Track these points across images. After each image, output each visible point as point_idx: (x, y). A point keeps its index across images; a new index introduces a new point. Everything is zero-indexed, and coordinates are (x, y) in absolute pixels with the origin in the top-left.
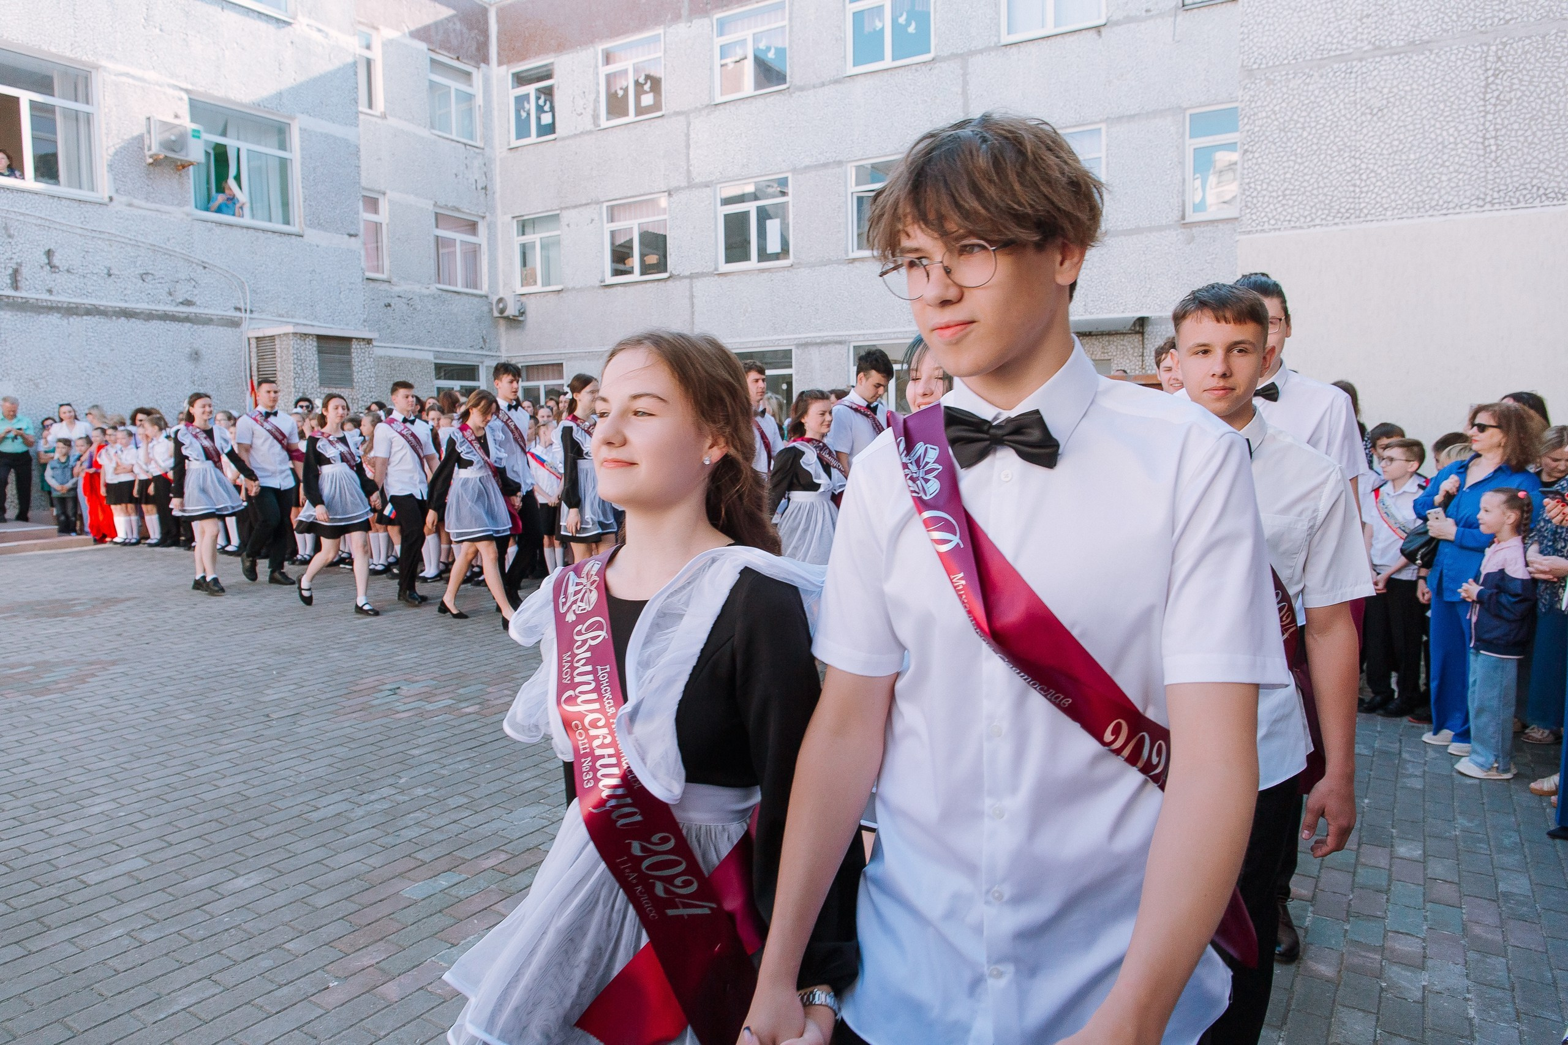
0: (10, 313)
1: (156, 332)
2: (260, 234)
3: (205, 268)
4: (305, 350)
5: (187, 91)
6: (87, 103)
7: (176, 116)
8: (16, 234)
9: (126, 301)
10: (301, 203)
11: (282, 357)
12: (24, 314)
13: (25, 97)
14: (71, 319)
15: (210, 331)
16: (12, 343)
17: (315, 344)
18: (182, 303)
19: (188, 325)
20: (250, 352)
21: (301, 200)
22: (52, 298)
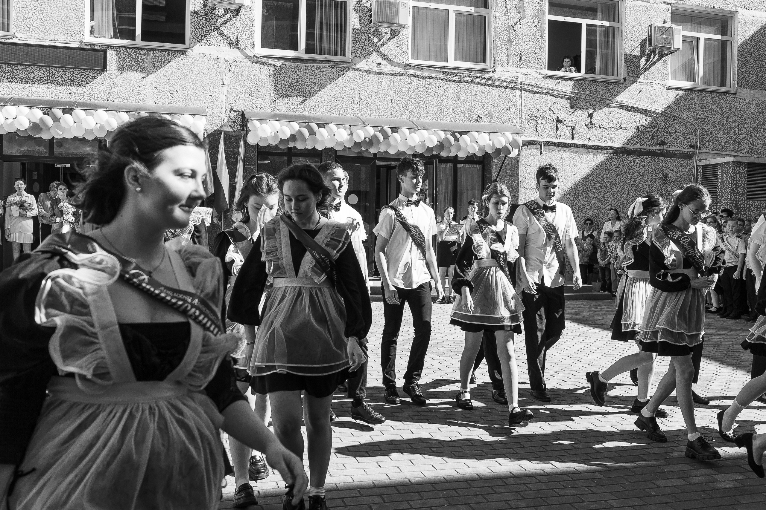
0: (568, 154)
1: (643, 163)
2: (709, 95)
3: (674, 120)
4: (739, 174)
5: (670, 4)
6: (614, 21)
7: (664, 22)
8: (575, 106)
9: (628, 144)
10: (736, 70)
11: (722, 179)
12: (575, 154)
13: (584, 22)
14: (598, 156)
15: (675, 162)
16: (568, 171)
17: (746, 169)
18: (659, 144)
19: (661, 158)
20: (697, 175)
21: (736, 68)
22: (590, 143)
